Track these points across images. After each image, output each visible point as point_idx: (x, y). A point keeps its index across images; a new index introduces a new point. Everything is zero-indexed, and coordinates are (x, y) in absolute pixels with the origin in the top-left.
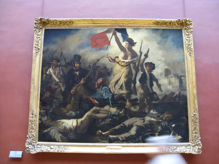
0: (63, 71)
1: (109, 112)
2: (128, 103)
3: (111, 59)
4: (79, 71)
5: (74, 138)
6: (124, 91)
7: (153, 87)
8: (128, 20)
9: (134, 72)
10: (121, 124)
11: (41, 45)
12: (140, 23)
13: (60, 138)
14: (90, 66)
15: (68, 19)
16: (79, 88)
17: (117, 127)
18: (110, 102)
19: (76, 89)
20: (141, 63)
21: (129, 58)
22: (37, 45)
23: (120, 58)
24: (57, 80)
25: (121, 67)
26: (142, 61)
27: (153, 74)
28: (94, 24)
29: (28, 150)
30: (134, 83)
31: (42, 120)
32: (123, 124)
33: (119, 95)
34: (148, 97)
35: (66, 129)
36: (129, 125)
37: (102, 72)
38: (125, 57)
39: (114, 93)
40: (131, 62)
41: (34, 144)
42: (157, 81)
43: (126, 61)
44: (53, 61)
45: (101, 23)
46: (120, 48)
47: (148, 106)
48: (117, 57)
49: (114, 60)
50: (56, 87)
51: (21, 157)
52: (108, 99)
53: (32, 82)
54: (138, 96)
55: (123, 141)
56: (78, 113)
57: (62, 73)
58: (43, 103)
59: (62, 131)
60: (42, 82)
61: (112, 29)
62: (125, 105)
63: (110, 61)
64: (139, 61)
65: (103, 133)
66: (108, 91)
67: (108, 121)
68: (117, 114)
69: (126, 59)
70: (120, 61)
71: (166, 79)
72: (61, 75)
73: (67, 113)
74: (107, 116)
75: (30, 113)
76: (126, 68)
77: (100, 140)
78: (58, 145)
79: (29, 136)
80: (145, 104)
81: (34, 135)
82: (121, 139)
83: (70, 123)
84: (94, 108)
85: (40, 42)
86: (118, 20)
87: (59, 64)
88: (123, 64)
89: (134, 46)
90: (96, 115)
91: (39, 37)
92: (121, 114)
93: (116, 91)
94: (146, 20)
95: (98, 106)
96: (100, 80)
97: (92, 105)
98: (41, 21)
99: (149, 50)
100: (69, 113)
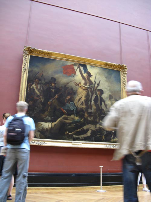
0: (43, 88)
1: (74, 119)
2: (86, 114)
3: (77, 84)
4: (54, 89)
5: (49, 136)
6: (84, 106)
7: (102, 106)
8: (89, 59)
9: (90, 94)
10: (81, 128)
11: (27, 66)
12: (95, 63)
13: (39, 136)
14: (62, 86)
15: (49, 51)
16: (54, 101)
17: (79, 130)
18: (75, 113)
21: (88, 84)
22: (25, 66)
24: (38, 93)
25: (82, 90)
26: (96, 88)
27: (102, 97)
28: (65, 58)
30: (90, 102)
32: (83, 128)
33: (81, 108)
34: (98, 112)
35: (43, 129)
36: (86, 129)
37: (70, 92)
38: (85, 84)
39: (78, 106)
40: (89, 87)
42: (104, 102)
43: (86, 86)
44: (36, 80)
45: (70, 58)
46: (82, 77)
47: (98, 118)
48: (80, 83)
49: (78, 85)
50: (38, 98)
52: (73, 111)
53: (20, 92)
54: (93, 111)
55: (82, 140)
56: (52, 118)
57: (42, 89)
61: (77, 63)
62: (84, 115)
63: (76, 85)
64: (94, 88)
65: (70, 134)
66: (74, 105)
67: (73, 126)
68: (79, 121)
69: (86, 85)
70: (82, 86)
71: (110, 101)
72: (41, 90)
73: (44, 117)
74: (72, 122)
76: (86, 91)
77: (67, 138)
78: (37, 141)
80: (97, 116)
82: (81, 138)
83: (47, 125)
84: (64, 116)
85: (27, 64)
86: (82, 58)
87: (40, 82)
88: (83, 88)
89: (91, 77)
90: (65, 121)
91: (27, 60)
92: (82, 121)
93: (79, 105)
94: (100, 61)
95: (67, 115)
96: (69, 97)
97: (63, 114)
98: (29, 49)
99: (100, 81)
100: (46, 118)
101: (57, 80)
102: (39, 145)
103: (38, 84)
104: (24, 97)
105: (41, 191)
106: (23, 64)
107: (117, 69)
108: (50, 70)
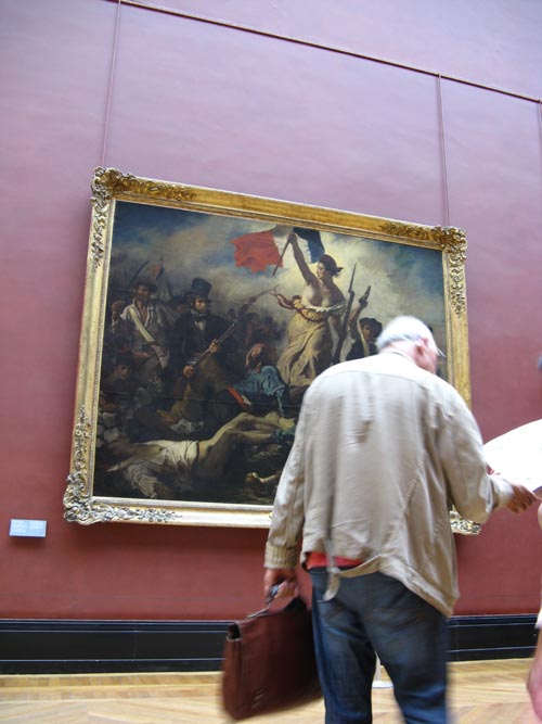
0: (164, 317)
1: (277, 428)
3: (285, 299)
4: (205, 322)
8: (327, 211)
9: (335, 337)
11: (107, 240)
12: (351, 223)
13: (152, 489)
14: (231, 310)
15: (183, 185)
16: (204, 362)
19: (197, 364)
20: (351, 318)
21: (325, 302)
22: (98, 239)
23: (305, 301)
24: (148, 337)
25: (306, 321)
26: (355, 313)
28: (244, 207)
29: (70, 516)
31: (106, 438)
33: (300, 388)
35: (168, 466)
37: (262, 330)
38: (316, 301)
39: (290, 382)
40: (330, 313)
41: (85, 500)
43: (318, 309)
44: (137, 289)
45: (262, 208)
46: (304, 275)
48: (298, 297)
49: (290, 304)
50: (146, 355)
51: (44, 535)
52: (274, 397)
53: (83, 335)
56: (200, 426)
57: (162, 320)
58: (110, 393)
59: (158, 470)
60: (106, 339)
61: (285, 227)
63: (281, 305)
64: (348, 312)
66: (276, 377)
67: (275, 451)
69: (319, 304)
70: (304, 308)
72: (159, 327)
73: (172, 423)
74: (271, 438)
75: (77, 418)
76: (318, 326)
77: (254, 497)
78: (147, 506)
79: (74, 479)
81: (85, 477)
83: (182, 451)
85: (104, 232)
86: (304, 207)
87: (153, 296)
88: (310, 315)
89: (337, 275)
90: (246, 433)
91: (104, 219)
93: (294, 377)
94: (368, 218)
95: (250, 413)
96: (257, 350)
97: (237, 408)
98: (111, 178)
99: (369, 288)
100: (178, 426)
101: (214, 288)
102: (155, 521)
103: (146, 303)
104: (98, 352)
105: (164, 687)
106: (93, 232)
107: (432, 244)
108: (188, 254)
